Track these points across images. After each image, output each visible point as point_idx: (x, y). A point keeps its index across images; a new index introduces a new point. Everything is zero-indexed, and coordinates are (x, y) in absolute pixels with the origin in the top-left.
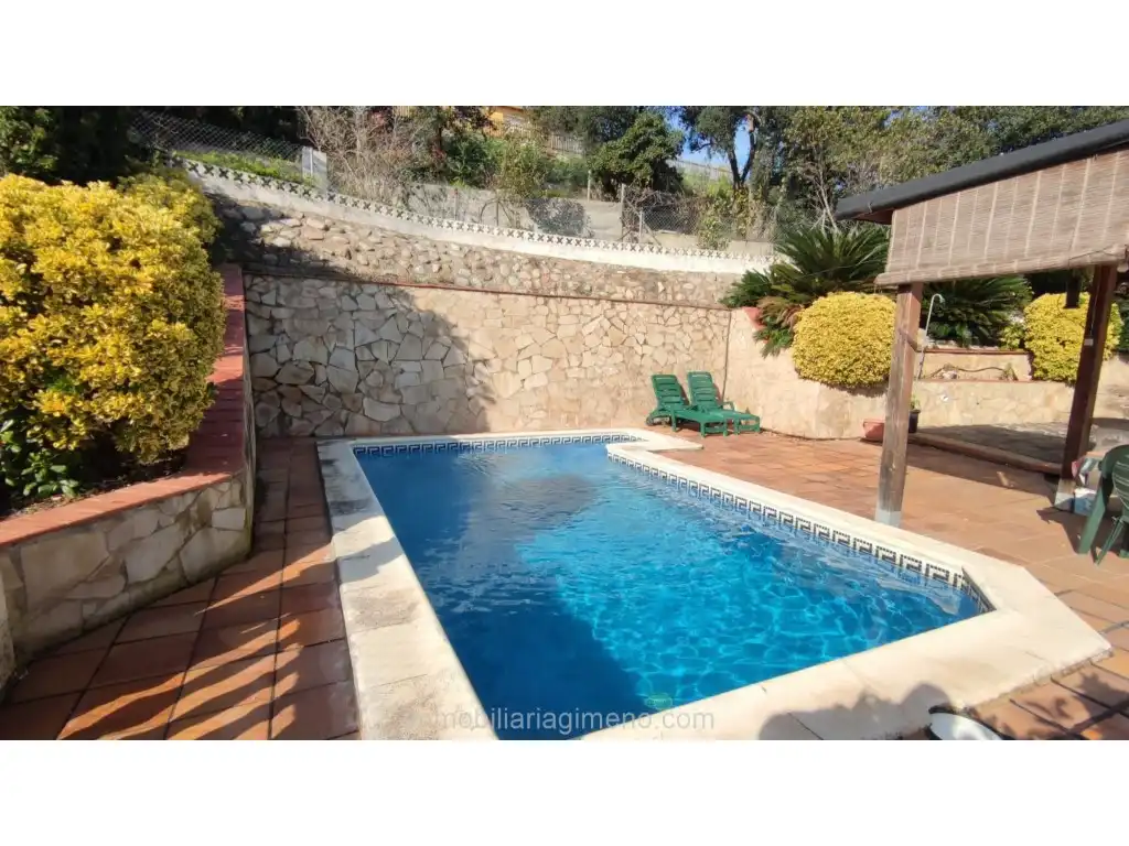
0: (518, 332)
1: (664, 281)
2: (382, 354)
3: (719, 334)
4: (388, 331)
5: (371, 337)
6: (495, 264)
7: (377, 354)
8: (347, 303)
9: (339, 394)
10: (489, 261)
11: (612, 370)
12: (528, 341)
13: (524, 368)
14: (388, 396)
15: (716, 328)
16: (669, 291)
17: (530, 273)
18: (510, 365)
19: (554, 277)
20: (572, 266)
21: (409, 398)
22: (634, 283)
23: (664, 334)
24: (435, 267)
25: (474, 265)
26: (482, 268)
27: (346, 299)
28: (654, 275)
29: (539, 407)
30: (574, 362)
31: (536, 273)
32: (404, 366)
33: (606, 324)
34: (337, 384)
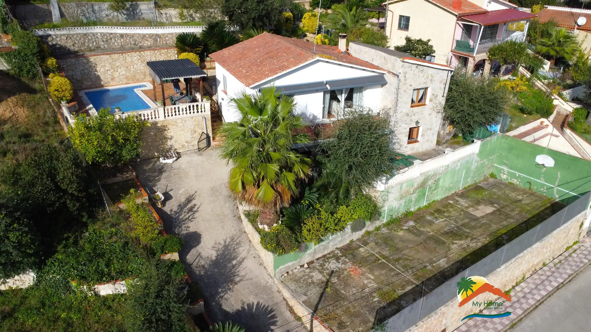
0: (116, 63)
1: (160, 37)
2: (86, 72)
3: (172, 55)
4: (87, 67)
5: (83, 68)
6: (111, 39)
7: (85, 71)
8: (77, 62)
9: (78, 81)
10: (109, 38)
11: (142, 68)
12: (119, 64)
13: (119, 70)
14: (89, 80)
15: (171, 53)
16: (161, 41)
17: (120, 40)
18: (116, 70)
19: (128, 41)
20: (133, 36)
21: (94, 80)
22: (151, 40)
23: (156, 57)
24: (95, 44)
25: (105, 40)
26: (107, 41)
27: (77, 61)
28: (157, 35)
29: (124, 78)
30: (132, 67)
31: (122, 40)
32: (91, 73)
33: (139, 57)
34: (78, 79)
